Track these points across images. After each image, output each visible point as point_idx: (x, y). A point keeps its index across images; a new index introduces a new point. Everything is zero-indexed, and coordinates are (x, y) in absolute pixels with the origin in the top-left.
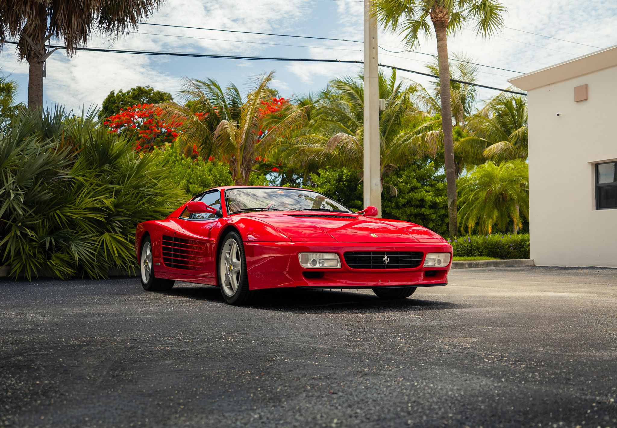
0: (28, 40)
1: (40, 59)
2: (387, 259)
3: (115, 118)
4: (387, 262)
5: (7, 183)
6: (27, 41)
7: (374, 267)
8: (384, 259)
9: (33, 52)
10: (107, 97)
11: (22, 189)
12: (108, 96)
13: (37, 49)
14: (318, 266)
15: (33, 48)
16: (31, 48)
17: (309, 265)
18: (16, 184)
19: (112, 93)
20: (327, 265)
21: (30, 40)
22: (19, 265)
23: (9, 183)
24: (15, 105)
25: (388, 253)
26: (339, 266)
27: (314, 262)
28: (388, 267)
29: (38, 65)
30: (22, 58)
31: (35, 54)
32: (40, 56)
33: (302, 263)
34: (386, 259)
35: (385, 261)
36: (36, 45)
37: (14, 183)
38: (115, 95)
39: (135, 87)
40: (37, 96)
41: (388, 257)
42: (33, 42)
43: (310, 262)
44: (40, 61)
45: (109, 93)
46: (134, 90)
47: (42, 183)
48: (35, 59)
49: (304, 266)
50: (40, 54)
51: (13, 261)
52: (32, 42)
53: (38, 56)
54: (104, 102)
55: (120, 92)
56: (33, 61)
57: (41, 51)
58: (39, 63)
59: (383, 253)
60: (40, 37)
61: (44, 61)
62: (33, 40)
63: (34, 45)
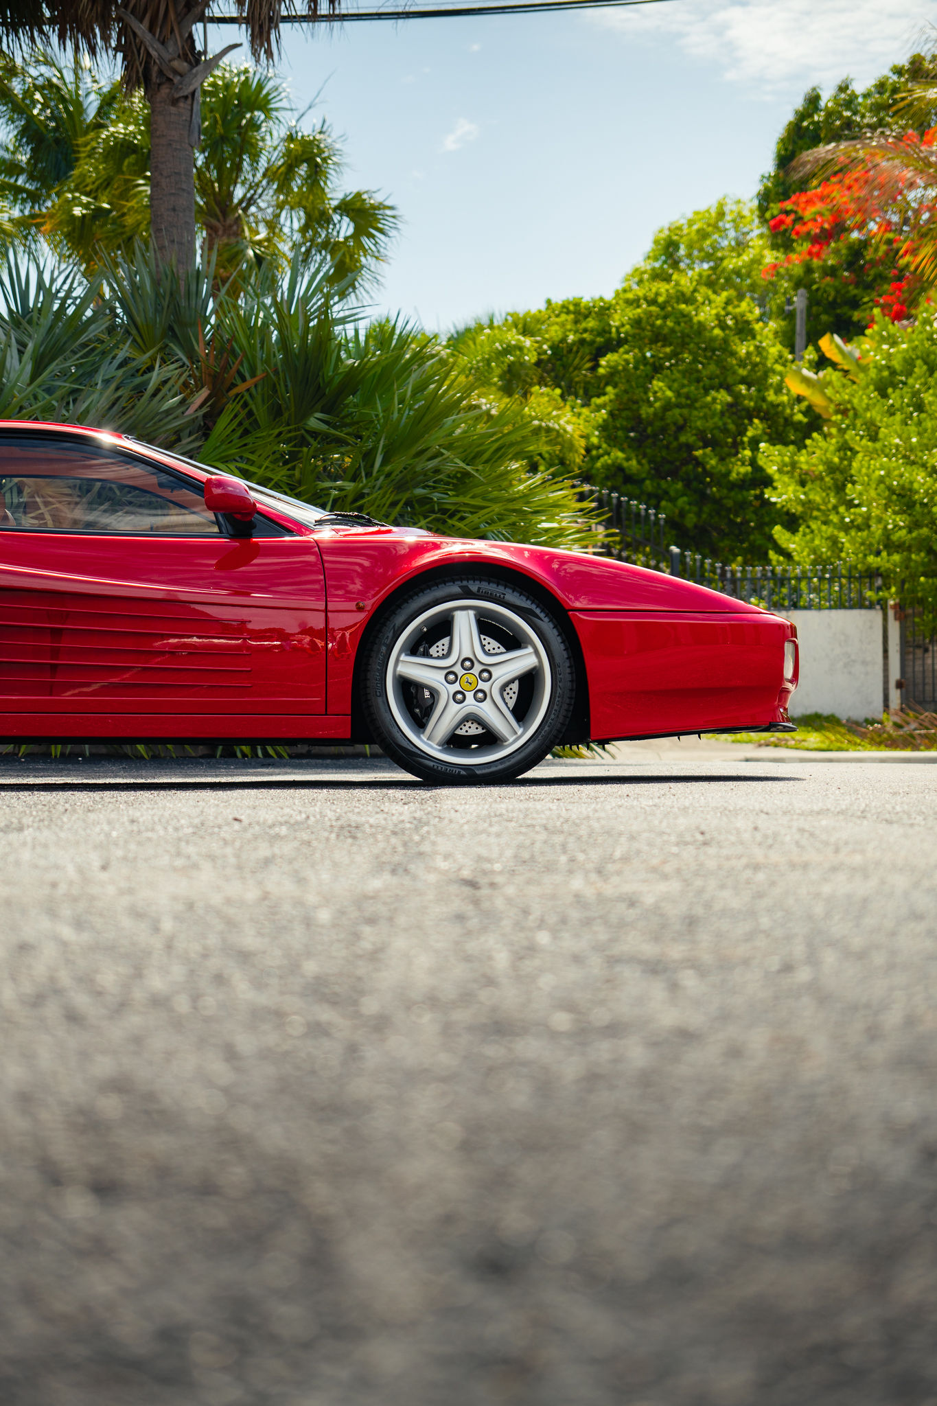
0: (137, 31)
1: (178, 90)
3: (809, 202)
6: (135, 34)
9: (156, 69)
10: (790, 117)
12: (797, 112)
13: (167, 56)
15: (154, 53)
16: (149, 55)
19: (813, 100)
21: (141, 29)
29: (173, 109)
31: (161, 72)
32: (177, 79)
36: (163, 43)
38: (822, 104)
40: (174, 210)
42: (154, 35)
44: (176, 96)
45: (799, 103)
48: (165, 90)
50: (175, 72)
52: (148, 36)
53: (170, 80)
54: (782, 140)
56: (158, 98)
57: (176, 64)
58: (175, 102)
60: (172, 15)
61: (193, 93)
62: (151, 29)
63: (157, 45)
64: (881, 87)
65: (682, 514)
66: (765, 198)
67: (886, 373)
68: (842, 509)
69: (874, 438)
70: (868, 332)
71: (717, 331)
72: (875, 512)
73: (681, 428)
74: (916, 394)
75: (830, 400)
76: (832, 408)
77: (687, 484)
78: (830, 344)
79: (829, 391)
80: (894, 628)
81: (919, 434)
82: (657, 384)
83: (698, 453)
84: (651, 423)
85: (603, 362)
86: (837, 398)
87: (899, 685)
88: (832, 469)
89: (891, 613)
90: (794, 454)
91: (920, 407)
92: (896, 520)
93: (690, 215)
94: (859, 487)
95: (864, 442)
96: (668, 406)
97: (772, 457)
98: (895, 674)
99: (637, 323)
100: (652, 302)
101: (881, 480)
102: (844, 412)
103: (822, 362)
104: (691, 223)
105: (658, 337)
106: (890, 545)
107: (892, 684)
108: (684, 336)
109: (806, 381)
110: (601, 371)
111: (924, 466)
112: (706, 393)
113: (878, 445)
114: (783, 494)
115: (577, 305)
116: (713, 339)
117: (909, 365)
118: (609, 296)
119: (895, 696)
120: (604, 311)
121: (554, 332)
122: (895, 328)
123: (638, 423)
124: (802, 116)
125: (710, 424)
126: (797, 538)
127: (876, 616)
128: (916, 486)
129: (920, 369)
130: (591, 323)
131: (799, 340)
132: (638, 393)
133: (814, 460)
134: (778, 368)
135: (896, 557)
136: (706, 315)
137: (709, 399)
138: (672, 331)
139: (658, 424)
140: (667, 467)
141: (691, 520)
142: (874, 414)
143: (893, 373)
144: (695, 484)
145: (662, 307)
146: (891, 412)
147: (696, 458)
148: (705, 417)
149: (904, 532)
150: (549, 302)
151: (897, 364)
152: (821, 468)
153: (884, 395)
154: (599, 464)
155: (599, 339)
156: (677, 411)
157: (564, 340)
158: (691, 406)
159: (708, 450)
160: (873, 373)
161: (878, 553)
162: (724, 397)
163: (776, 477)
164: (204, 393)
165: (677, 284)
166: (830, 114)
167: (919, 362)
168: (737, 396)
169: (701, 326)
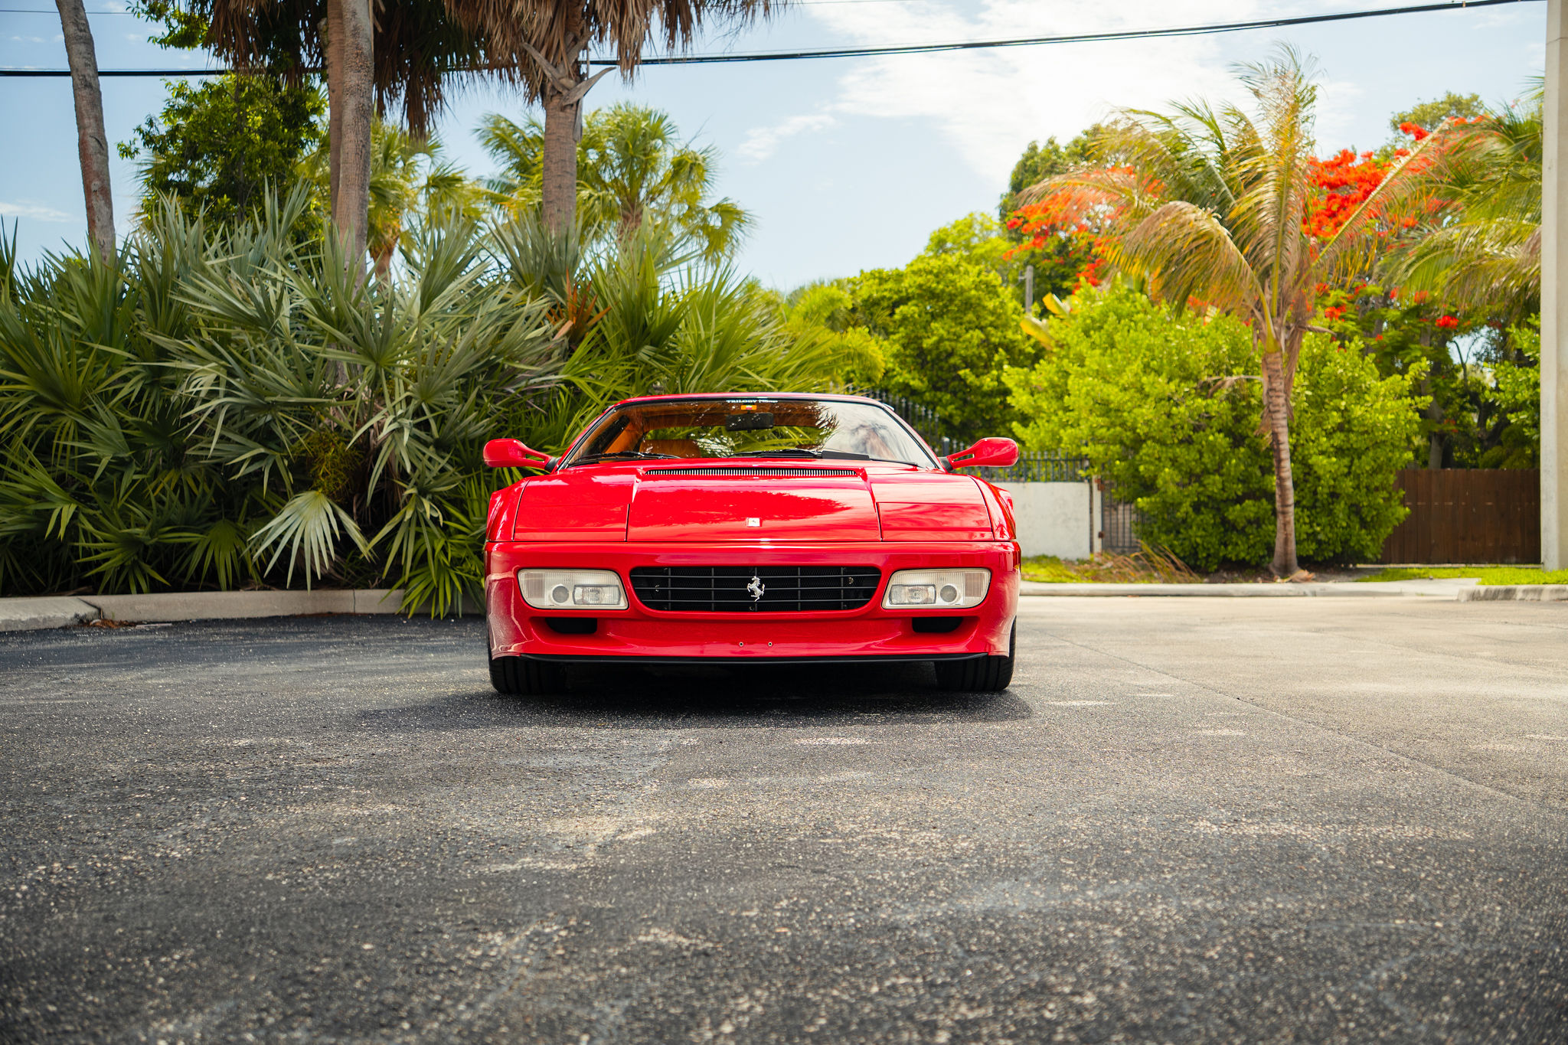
0: (537, 57)
1: (566, 99)
2: (760, 587)
4: (759, 593)
5: (392, 400)
6: (534, 61)
7: (719, 608)
8: (750, 586)
9: (550, 85)
10: (1019, 158)
11: (432, 410)
13: (557, 76)
14: (568, 604)
15: (548, 74)
16: (544, 75)
17: (546, 601)
18: (414, 403)
19: (1033, 148)
20: (591, 603)
21: (539, 57)
22: (421, 587)
23: (398, 399)
24: (713, 203)
25: (762, 570)
26: (623, 605)
27: (561, 592)
28: (762, 607)
29: (562, 114)
30: (531, 101)
31: (553, 87)
32: (565, 92)
33: (530, 596)
34: (756, 587)
35: (753, 592)
36: (555, 67)
37: (408, 400)
38: (1039, 151)
39: (1088, 127)
41: (762, 581)
42: (549, 61)
43: (549, 593)
44: (565, 104)
45: (1025, 150)
46: (1086, 133)
47: (479, 396)
48: (556, 101)
49: (534, 602)
50: (564, 87)
51: (410, 579)
52: (545, 62)
53: (559, 93)
54: (1015, 174)
55: (1051, 142)
56: (551, 106)
57: (564, 81)
58: (563, 109)
59: (747, 571)
60: (562, 47)
61: (578, 102)
62: (547, 57)
63: (551, 68)
64: (1076, 143)
65: (951, 416)
66: (1004, 211)
67: (1089, 321)
68: (1060, 413)
69: (1082, 366)
70: (1077, 292)
71: (973, 292)
72: (1084, 415)
73: (951, 354)
74: (1110, 336)
75: (1051, 338)
76: (1053, 343)
77: (954, 393)
78: (1050, 300)
79: (1051, 332)
80: (1097, 495)
81: (1111, 362)
82: (934, 325)
83: (961, 373)
84: (930, 351)
85: (897, 311)
86: (1057, 337)
87: (1101, 535)
88: (1053, 386)
89: (1095, 486)
90: (1026, 375)
91: (1112, 345)
92: (1096, 420)
93: (952, 221)
94: (1073, 398)
95: (1076, 367)
96: (941, 340)
97: (1011, 376)
98: (1098, 528)
99: (920, 286)
100: (931, 272)
101: (1088, 394)
102: (1062, 346)
103: (1044, 313)
104: (954, 227)
105: (933, 295)
106: (1096, 440)
107: (1096, 535)
108: (950, 294)
109: (1036, 327)
110: (897, 317)
111: (1117, 384)
112: (967, 331)
113: (1085, 370)
114: (1020, 400)
115: (880, 272)
116: (969, 298)
117: (1105, 315)
118: (902, 268)
119: (1098, 542)
120: (899, 277)
121: (864, 293)
122: (1093, 290)
123: (921, 353)
124: (1027, 158)
125: (970, 353)
126: (1028, 431)
127: (1085, 486)
128: (1112, 398)
129: (1112, 318)
130: (890, 285)
131: (1028, 299)
132: (922, 333)
133: (1041, 378)
134: (1015, 317)
135: (1100, 448)
136: (965, 282)
137: (968, 336)
138: (943, 291)
139: (934, 353)
140: (940, 384)
141: (957, 420)
142: (1084, 348)
143: (1093, 320)
144: (960, 395)
145: (937, 276)
146: (1093, 346)
147: (959, 376)
148: (966, 348)
149: (1104, 430)
150: (862, 272)
151: (1095, 315)
152: (1046, 384)
153: (1088, 336)
154: (893, 382)
155: (896, 297)
156: (947, 343)
157: (870, 296)
158: (956, 341)
159: (967, 371)
160: (1080, 320)
161: (1086, 445)
162: (977, 335)
163: (1015, 389)
164: (569, 324)
165: (945, 261)
166: (1043, 159)
167: (1111, 314)
168: (987, 335)
169: (963, 291)
